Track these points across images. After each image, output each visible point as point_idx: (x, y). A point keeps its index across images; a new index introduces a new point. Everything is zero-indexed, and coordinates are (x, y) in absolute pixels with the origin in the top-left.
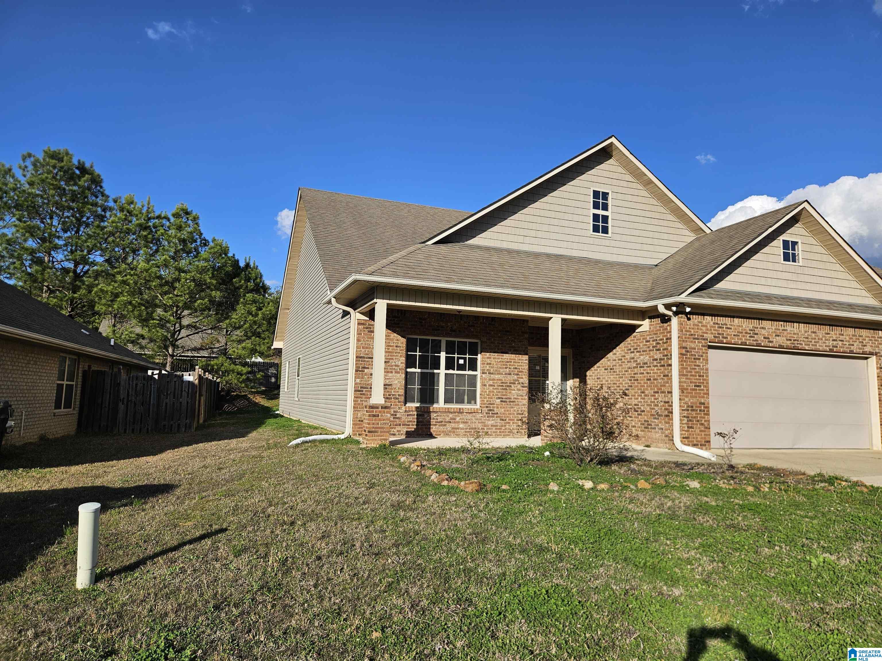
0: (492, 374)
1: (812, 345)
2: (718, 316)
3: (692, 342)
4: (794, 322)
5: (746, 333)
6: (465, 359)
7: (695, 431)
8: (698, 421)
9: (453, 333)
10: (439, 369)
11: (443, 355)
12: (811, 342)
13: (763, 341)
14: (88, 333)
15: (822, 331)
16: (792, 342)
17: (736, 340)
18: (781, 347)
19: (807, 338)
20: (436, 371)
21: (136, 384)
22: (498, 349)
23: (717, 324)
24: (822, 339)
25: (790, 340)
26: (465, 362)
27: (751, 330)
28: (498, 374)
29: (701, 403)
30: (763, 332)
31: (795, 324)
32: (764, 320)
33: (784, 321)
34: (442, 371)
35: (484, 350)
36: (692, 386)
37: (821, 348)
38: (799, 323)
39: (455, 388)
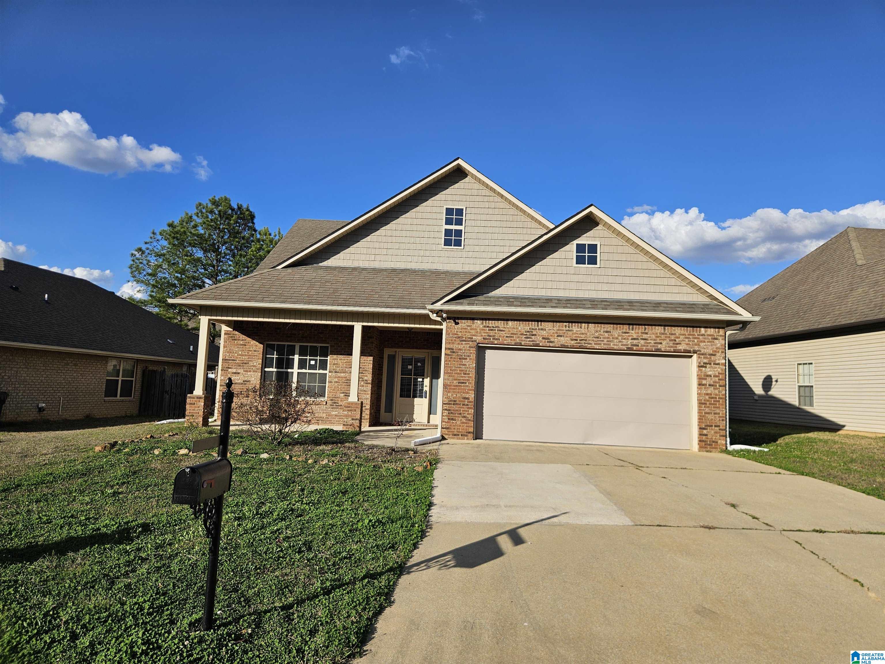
0: (338, 372)
1: (604, 344)
2: (489, 319)
3: (459, 344)
4: (581, 323)
5: (522, 334)
6: (316, 360)
7: (456, 423)
8: (460, 414)
9: (304, 339)
10: (293, 368)
11: (296, 358)
12: (603, 341)
13: (541, 341)
14: (171, 342)
15: (617, 331)
16: (578, 341)
17: (508, 341)
18: (563, 346)
19: (598, 338)
20: (289, 370)
21: (177, 381)
22: (345, 352)
23: (488, 327)
24: (617, 338)
25: (576, 340)
26: (316, 363)
27: (528, 332)
28: (343, 372)
29: (465, 398)
30: (544, 333)
31: (583, 324)
32: (544, 321)
33: (569, 322)
34: (295, 370)
35: (333, 353)
36: (455, 382)
37: (616, 347)
38: (588, 323)
39: (307, 384)
